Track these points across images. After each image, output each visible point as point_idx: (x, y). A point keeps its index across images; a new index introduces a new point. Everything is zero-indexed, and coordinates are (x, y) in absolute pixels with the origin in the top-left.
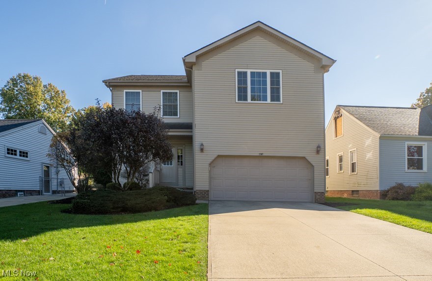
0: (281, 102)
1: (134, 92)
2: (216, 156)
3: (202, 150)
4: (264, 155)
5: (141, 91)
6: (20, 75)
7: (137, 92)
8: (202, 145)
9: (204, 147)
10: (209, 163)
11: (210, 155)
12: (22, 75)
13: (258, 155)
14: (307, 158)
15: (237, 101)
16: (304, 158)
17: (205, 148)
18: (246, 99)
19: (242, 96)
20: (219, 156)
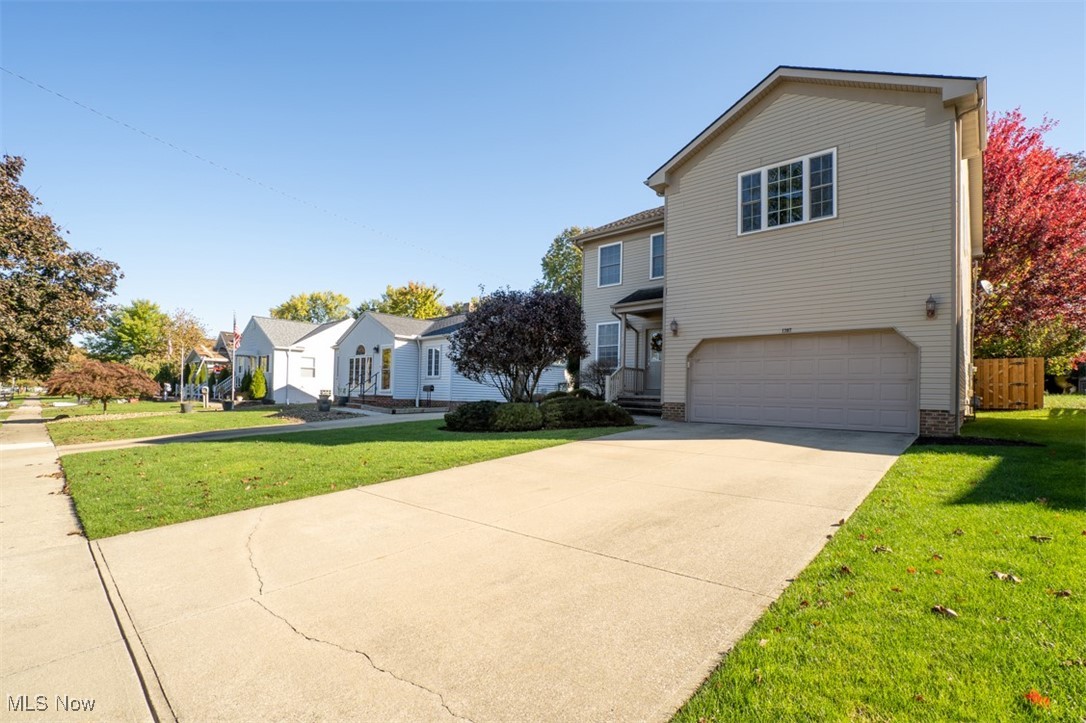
0: (835, 215)
1: (611, 247)
2: (699, 341)
3: (675, 332)
4: (793, 331)
5: (621, 242)
6: (566, 231)
7: (616, 246)
8: (675, 323)
9: (679, 327)
10: (687, 354)
11: (688, 341)
12: (569, 230)
13: (781, 332)
14: (900, 330)
15: (739, 234)
16: (891, 331)
17: (682, 328)
18: (757, 226)
19: (751, 222)
20: (704, 341)
